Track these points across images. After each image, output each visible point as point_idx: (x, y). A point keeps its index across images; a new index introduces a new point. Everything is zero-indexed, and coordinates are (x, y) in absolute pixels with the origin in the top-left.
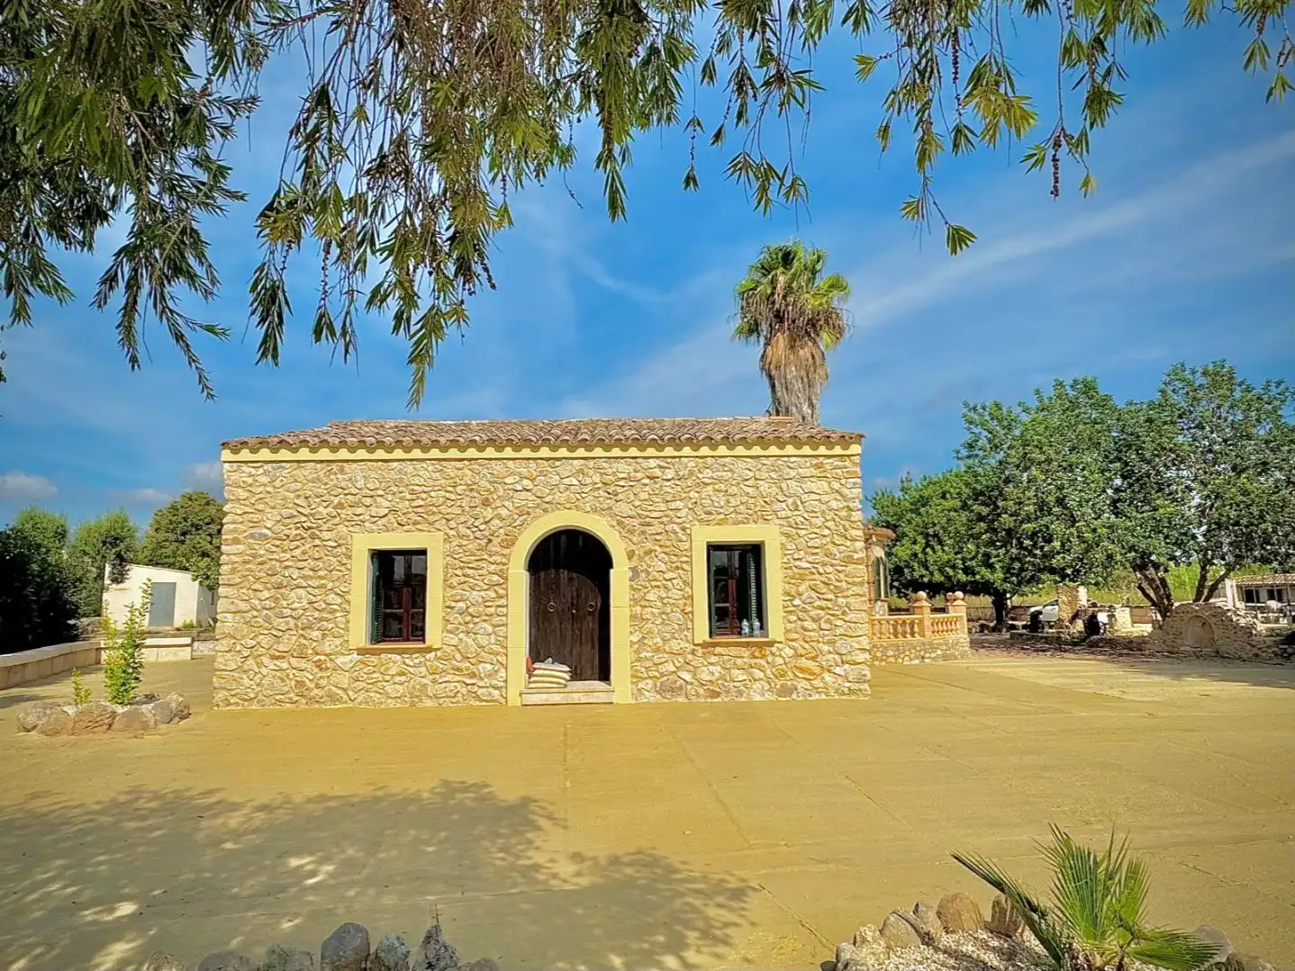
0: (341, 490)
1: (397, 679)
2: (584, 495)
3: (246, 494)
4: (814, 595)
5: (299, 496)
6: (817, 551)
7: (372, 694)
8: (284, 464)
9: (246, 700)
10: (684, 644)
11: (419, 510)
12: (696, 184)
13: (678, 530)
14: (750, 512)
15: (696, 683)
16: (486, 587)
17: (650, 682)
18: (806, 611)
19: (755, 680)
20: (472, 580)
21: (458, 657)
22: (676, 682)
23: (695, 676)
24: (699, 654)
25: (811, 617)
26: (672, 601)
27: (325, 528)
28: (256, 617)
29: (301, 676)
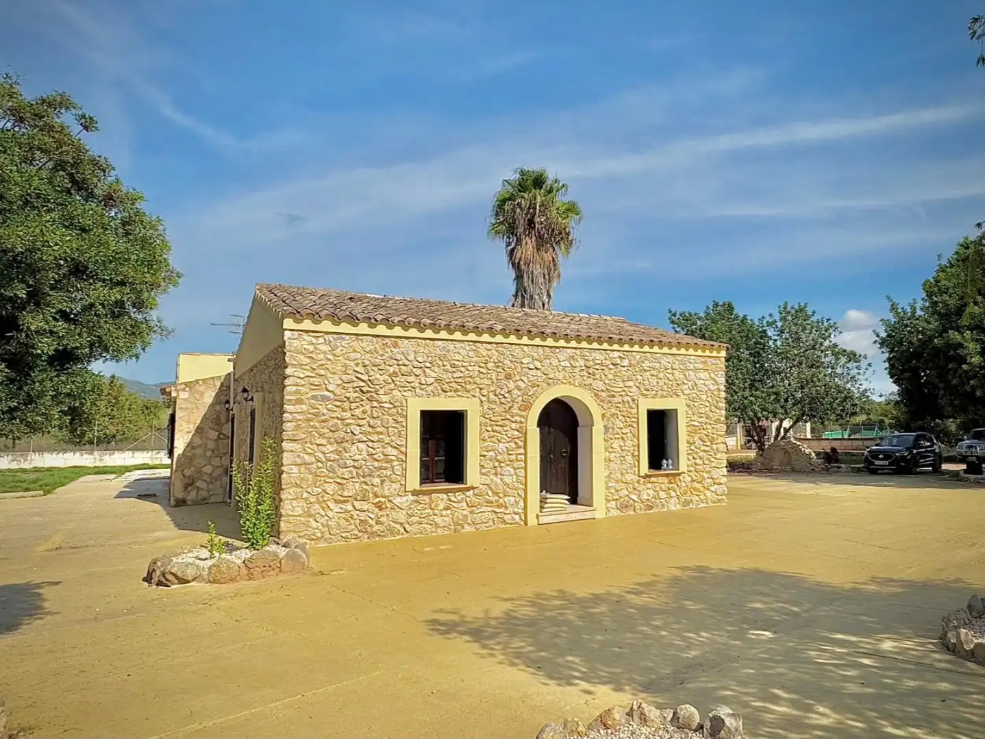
0: (395, 362)
1: (444, 513)
2: (574, 374)
3: (308, 361)
4: (701, 443)
5: (357, 365)
6: (702, 415)
7: (425, 526)
8: (343, 336)
9: (313, 540)
11: (460, 380)
13: (630, 401)
14: (669, 390)
15: (640, 501)
16: (509, 440)
17: (614, 503)
18: (697, 453)
19: (671, 497)
20: (498, 434)
21: (490, 493)
22: (628, 501)
23: (639, 496)
24: (641, 482)
25: (700, 457)
26: (627, 449)
27: (382, 392)
28: (321, 468)
29: (363, 516)
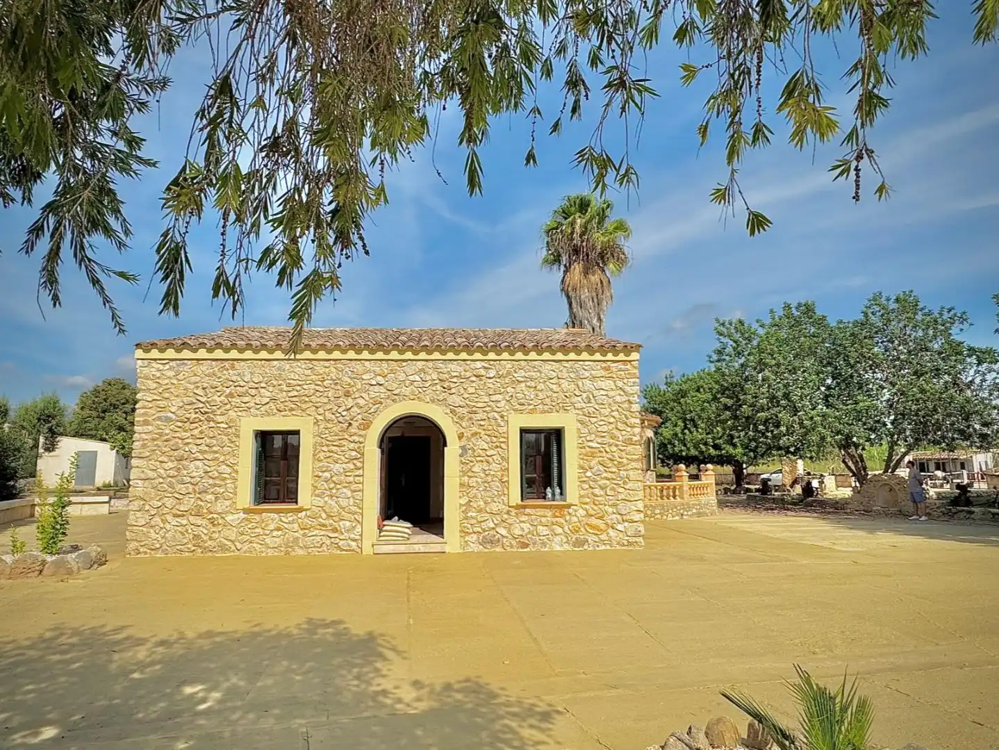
0: (231, 383)
1: (275, 533)
2: (424, 389)
3: (155, 385)
4: (601, 468)
5: (198, 387)
6: (605, 434)
7: (255, 545)
8: (186, 362)
9: (153, 550)
10: (501, 507)
11: (294, 399)
12: (535, 161)
13: (498, 417)
14: (554, 404)
15: (510, 537)
16: (347, 461)
17: (475, 536)
18: (595, 481)
19: (556, 535)
20: (336, 455)
21: (324, 516)
22: (494, 536)
23: (509, 531)
24: (513, 514)
25: (599, 486)
26: (492, 473)
27: (219, 412)
28: (162, 483)
29: (197, 531)
